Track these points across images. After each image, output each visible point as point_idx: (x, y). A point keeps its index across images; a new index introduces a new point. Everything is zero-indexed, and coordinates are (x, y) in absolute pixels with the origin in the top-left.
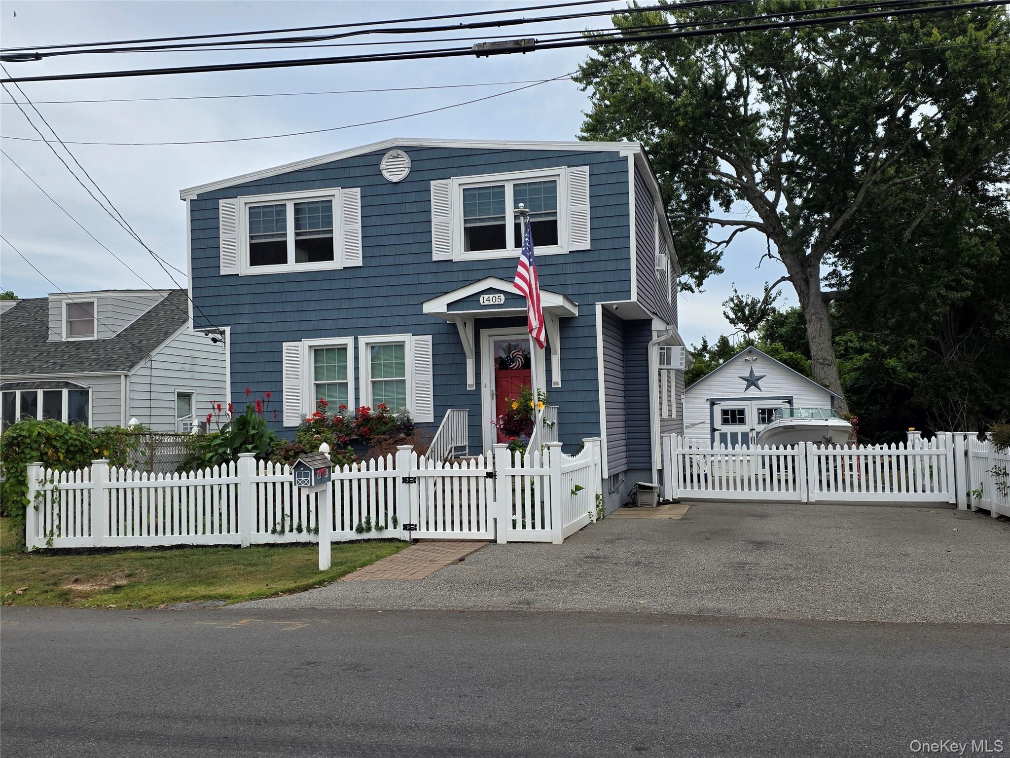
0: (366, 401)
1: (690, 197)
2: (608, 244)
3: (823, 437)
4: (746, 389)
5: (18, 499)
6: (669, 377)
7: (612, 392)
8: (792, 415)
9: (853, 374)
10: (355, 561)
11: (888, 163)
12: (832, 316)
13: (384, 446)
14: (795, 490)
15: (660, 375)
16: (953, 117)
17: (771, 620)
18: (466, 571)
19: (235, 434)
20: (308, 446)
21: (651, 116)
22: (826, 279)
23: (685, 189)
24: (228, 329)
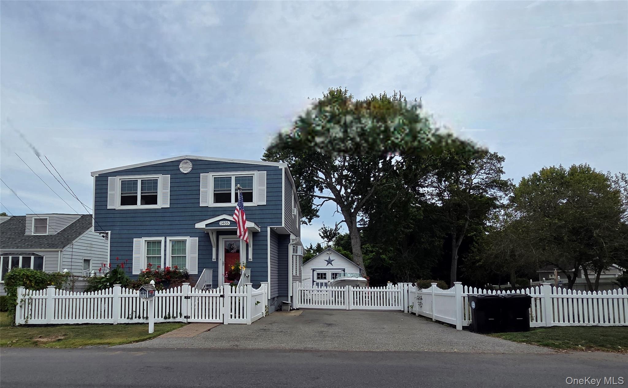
0: (169, 264)
1: (307, 186)
2: (273, 203)
3: (355, 284)
4: (327, 265)
5: (13, 302)
6: (296, 259)
7: (273, 264)
8: (344, 276)
9: (369, 261)
10: (164, 330)
11: (383, 178)
12: (361, 237)
13: (176, 284)
14: (344, 305)
15: (293, 257)
16: (407, 161)
17: (332, 351)
18: (211, 334)
19: (111, 277)
20: (143, 283)
21: (292, 152)
22: (359, 222)
23: (305, 183)
24: (109, 232)
